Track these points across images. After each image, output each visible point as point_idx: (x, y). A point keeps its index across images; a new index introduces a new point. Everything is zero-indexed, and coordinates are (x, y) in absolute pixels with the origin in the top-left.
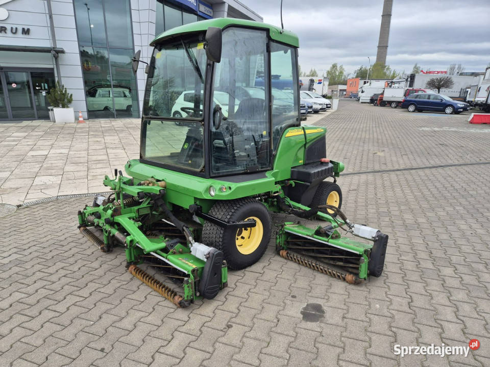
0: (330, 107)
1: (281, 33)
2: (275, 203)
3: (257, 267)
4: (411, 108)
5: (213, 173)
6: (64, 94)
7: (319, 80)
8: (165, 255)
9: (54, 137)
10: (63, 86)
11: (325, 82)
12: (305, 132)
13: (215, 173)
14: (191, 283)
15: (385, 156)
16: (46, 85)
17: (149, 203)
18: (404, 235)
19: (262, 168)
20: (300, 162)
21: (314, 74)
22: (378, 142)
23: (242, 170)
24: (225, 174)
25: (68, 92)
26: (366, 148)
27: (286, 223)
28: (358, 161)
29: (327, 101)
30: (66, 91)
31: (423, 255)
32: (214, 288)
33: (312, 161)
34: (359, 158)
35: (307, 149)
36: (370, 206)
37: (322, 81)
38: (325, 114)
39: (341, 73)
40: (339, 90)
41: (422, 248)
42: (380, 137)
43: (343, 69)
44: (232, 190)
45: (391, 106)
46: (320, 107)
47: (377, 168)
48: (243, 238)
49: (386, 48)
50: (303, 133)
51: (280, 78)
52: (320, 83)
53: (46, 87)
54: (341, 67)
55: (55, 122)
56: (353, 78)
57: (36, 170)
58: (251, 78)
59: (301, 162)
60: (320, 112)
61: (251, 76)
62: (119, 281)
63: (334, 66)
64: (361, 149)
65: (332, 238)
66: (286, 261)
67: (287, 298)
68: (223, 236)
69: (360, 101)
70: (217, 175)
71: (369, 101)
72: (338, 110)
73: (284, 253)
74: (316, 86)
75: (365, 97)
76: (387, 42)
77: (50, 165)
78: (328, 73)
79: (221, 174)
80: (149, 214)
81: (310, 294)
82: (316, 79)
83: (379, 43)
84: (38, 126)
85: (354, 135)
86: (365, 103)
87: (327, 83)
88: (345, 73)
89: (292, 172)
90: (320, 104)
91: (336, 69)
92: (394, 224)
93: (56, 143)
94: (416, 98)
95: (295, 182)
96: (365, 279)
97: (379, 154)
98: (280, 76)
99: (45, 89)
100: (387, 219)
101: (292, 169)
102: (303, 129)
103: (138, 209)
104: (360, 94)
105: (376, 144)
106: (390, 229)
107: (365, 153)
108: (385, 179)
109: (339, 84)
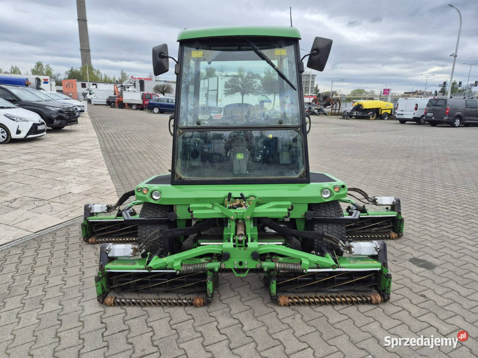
4: (156, 110)
7: (44, 79)
11: (52, 82)
37: (48, 81)
43: (51, 69)
45: (131, 108)
49: (89, 53)
52: (45, 83)
54: (47, 66)
56: (65, 79)
63: (39, 65)
71: (105, 103)
74: (43, 85)
76: (88, 46)
81: (395, 255)
83: (81, 46)
87: (54, 83)
91: (42, 68)
94: (158, 101)
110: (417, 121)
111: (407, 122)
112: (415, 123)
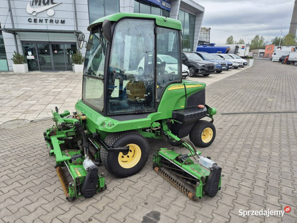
0: (246, 65)
1: (165, 21)
2: (159, 134)
3: (134, 178)
5: (109, 113)
6: (80, 57)
7: (243, 47)
8: (69, 164)
9: (70, 81)
10: (80, 52)
11: (247, 48)
12: (185, 87)
13: (111, 113)
14: (74, 187)
15: (272, 102)
16: (72, 51)
17: (75, 129)
18: (254, 164)
19: (148, 111)
20: (181, 107)
21: (241, 42)
22: (271, 91)
23: (132, 112)
24: (118, 114)
25: (82, 55)
26: (260, 95)
27: (161, 149)
28: (250, 104)
29: (244, 61)
30: (81, 55)
31: (260, 183)
32: (91, 191)
33: (192, 106)
34: (252, 102)
35: (187, 98)
36: (240, 139)
37: (245, 47)
38: (242, 69)
39: (261, 41)
40: (259, 53)
41: (263, 177)
42: (275, 87)
43: (263, 39)
44: (115, 126)
45: (294, 64)
46: (239, 64)
47: (262, 110)
48: (128, 156)
50: (184, 88)
51: (215, 45)
52: (243, 48)
53: (72, 53)
54: (262, 37)
55: (75, 72)
56: (270, 45)
57: (51, 100)
58: (194, 46)
59: (183, 107)
60: (239, 68)
61: (194, 44)
62: (48, 176)
63: (257, 37)
64: (256, 95)
65: (185, 164)
66: (157, 175)
67: (141, 204)
68: (108, 156)
69: (273, 60)
70: (112, 114)
71: (278, 60)
72: (253, 67)
73: (157, 169)
74: (240, 50)
75: (276, 58)
77: (59, 98)
78: (253, 41)
79: (116, 114)
80: (74, 135)
81: (158, 203)
82: (240, 46)
84: (65, 74)
85: (256, 85)
86: (276, 62)
87: (248, 48)
88: (265, 41)
89: (173, 114)
90: (238, 63)
91: (258, 38)
92: (251, 155)
93: (69, 85)
95: (174, 121)
96: (200, 198)
97: (269, 99)
98: (215, 44)
99: (71, 54)
100: (248, 150)
101: (173, 112)
102: (184, 85)
103: (67, 132)
104: (273, 55)
105: (269, 92)
106: (246, 158)
107: (258, 98)
108: (264, 118)
109: (259, 49)
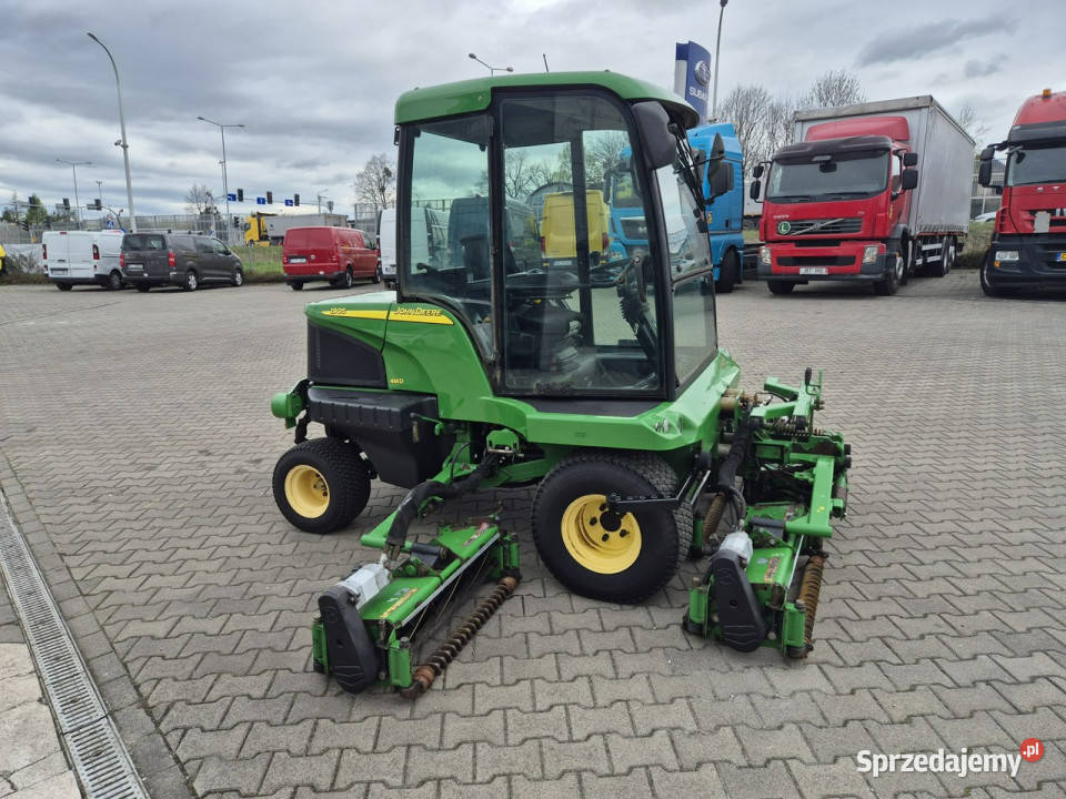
110: (104, 283)
111: (74, 288)
112: (99, 287)
